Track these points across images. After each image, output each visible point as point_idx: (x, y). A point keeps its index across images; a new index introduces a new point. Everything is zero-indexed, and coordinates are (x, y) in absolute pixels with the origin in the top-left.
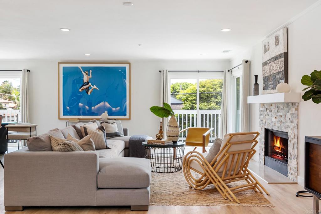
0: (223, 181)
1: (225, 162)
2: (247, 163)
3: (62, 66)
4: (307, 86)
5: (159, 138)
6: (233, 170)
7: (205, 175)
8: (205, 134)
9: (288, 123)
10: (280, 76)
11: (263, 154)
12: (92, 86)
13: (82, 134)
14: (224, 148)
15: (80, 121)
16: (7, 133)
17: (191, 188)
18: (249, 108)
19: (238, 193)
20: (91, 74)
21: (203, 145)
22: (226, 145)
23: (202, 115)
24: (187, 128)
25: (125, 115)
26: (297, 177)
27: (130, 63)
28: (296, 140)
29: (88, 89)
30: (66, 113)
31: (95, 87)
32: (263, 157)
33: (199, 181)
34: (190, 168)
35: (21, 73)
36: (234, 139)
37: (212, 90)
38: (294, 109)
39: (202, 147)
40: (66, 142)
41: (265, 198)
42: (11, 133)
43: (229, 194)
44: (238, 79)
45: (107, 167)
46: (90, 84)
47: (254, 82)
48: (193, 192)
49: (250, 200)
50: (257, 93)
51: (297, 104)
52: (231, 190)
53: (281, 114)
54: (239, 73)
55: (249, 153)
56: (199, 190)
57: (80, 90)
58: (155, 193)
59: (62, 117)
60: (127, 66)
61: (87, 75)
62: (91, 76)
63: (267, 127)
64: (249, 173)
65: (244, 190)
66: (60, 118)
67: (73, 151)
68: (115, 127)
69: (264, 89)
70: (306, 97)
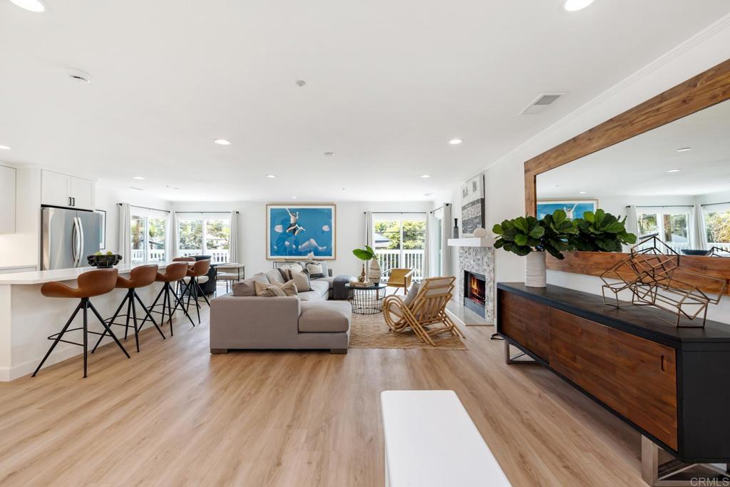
0: (421, 324)
1: (423, 305)
2: (444, 307)
3: (270, 207)
4: (498, 235)
5: (361, 280)
6: (431, 313)
7: (404, 318)
8: (407, 276)
9: (485, 267)
10: (477, 220)
11: (463, 295)
12: (298, 227)
13: (286, 277)
14: (421, 293)
15: (287, 261)
16: (216, 274)
17: (390, 330)
18: (449, 251)
19: (435, 336)
21: (405, 286)
22: (423, 290)
23: (406, 255)
24: (391, 268)
25: (331, 255)
26: (493, 319)
27: (335, 205)
29: (295, 230)
30: (273, 252)
31: (301, 228)
32: (463, 299)
33: (397, 324)
34: (390, 310)
35: (231, 214)
36: (431, 284)
37: (418, 228)
38: (490, 254)
39: (403, 288)
40: (269, 287)
41: (461, 342)
42: (220, 274)
43: (426, 337)
44: (440, 221)
45: (307, 312)
46: (297, 225)
47: (454, 225)
48: (392, 335)
49: (446, 343)
50: (456, 236)
51: (493, 249)
52: (428, 334)
53: (478, 257)
54: (440, 215)
55: (446, 297)
56: (397, 332)
57: (287, 231)
58: (354, 336)
59: (270, 257)
60: (333, 208)
61: (293, 217)
62: (297, 217)
63: (466, 270)
64: (446, 316)
65: (441, 333)
66: (268, 258)
67: (276, 296)
68: (319, 268)
69: (464, 232)
70: (497, 245)
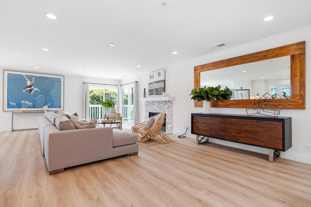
3: (7, 72)
9: (166, 109)
10: (161, 89)
12: (34, 89)
20: (33, 81)
25: (60, 107)
26: (172, 131)
27: (64, 76)
28: (171, 116)
29: (31, 90)
30: (9, 106)
31: (37, 89)
34: (137, 132)
46: (33, 87)
47: (144, 92)
50: (145, 97)
51: (171, 101)
53: (161, 106)
54: (132, 86)
57: (24, 91)
59: (7, 109)
60: (62, 78)
61: (30, 81)
62: (33, 82)
63: (151, 112)
66: (4, 110)
69: (149, 95)
